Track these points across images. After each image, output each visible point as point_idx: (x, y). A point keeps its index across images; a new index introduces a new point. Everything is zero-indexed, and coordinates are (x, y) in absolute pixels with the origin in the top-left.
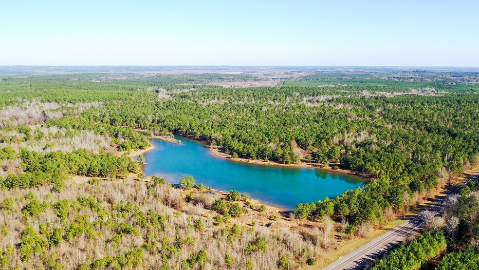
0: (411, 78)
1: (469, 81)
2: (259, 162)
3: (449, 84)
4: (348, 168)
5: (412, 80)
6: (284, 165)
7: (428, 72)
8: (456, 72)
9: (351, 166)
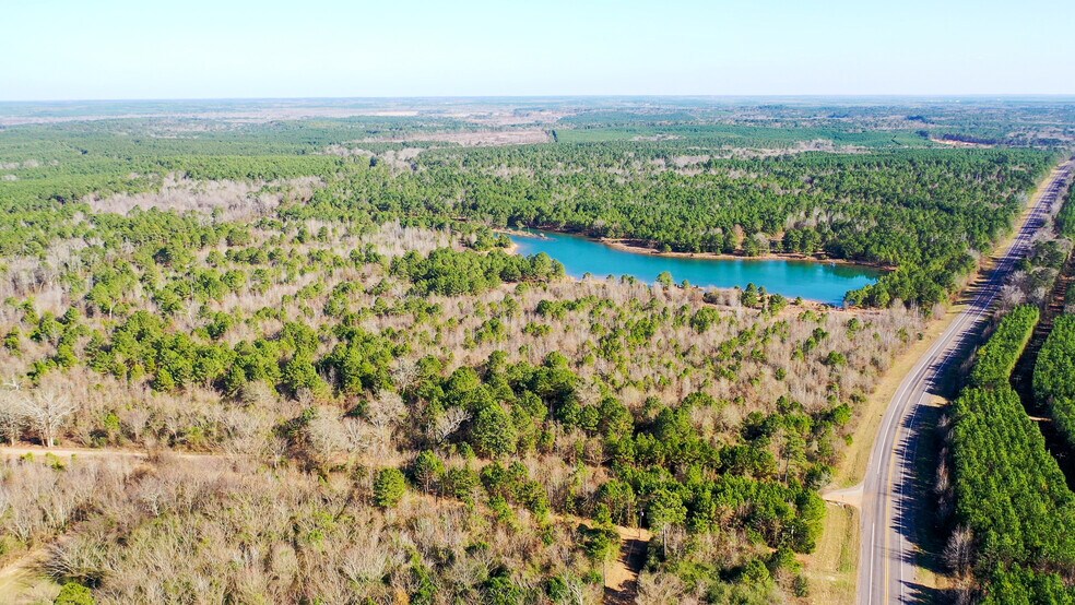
0: (776, 121)
1: (876, 126)
2: (706, 255)
3: (851, 131)
4: (841, 256)
5: (779, 125)
6: (747, 258)
7: (787, 108)
8: (835, 109)
9: (847, 254)
